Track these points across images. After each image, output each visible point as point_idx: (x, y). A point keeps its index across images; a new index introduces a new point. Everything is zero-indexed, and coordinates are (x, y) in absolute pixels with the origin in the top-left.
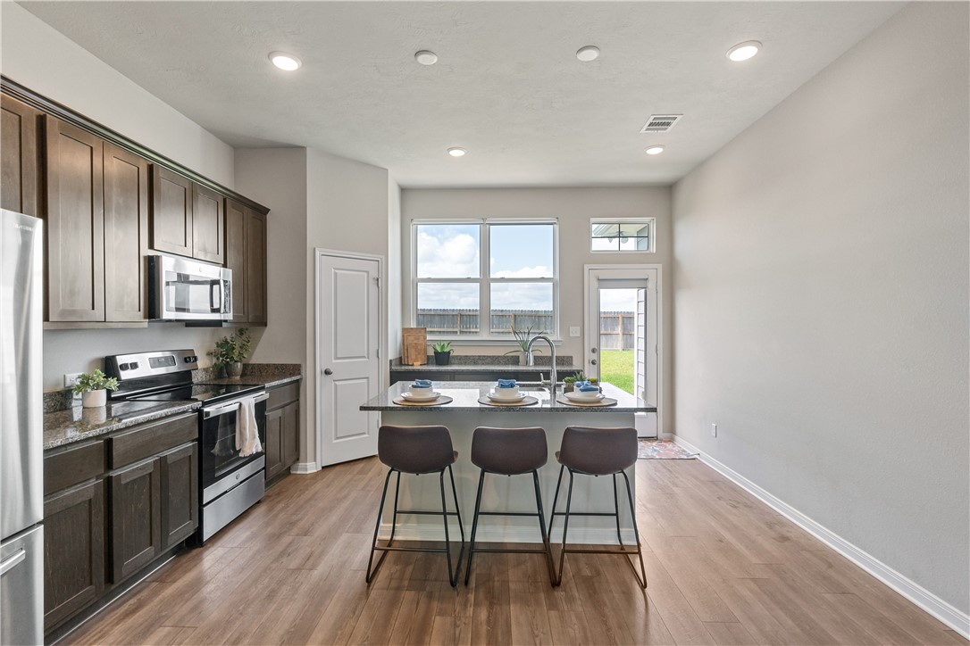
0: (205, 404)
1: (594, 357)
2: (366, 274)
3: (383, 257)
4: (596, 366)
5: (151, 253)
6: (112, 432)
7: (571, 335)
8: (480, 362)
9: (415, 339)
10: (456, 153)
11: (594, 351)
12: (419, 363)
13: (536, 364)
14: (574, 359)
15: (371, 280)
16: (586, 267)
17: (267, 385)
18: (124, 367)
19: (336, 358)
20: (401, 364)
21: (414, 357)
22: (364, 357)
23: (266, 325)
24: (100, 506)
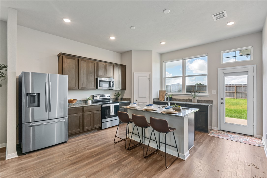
0: (102, 104)
1: (222, 101)
2: (146, 78)
3: (151, 73)
4: (223, 105)
5: (97, 77)
6: (83, 106)
7: (213, 93)
8: (181, 101)
9: (163, 93)
10: (163, 43)
11: (222, 99)
12: (163, 100)
13: (198, 102)
14: (213, 101)
15: (148, 79)
16: (219, 69)
17: (119, 102)
18: (95, 97)
19: (139, 97)
20: (159, 100)
21: (162, 98)
22: (146, 97)
23: (125, 90)
24: (81, 117)
